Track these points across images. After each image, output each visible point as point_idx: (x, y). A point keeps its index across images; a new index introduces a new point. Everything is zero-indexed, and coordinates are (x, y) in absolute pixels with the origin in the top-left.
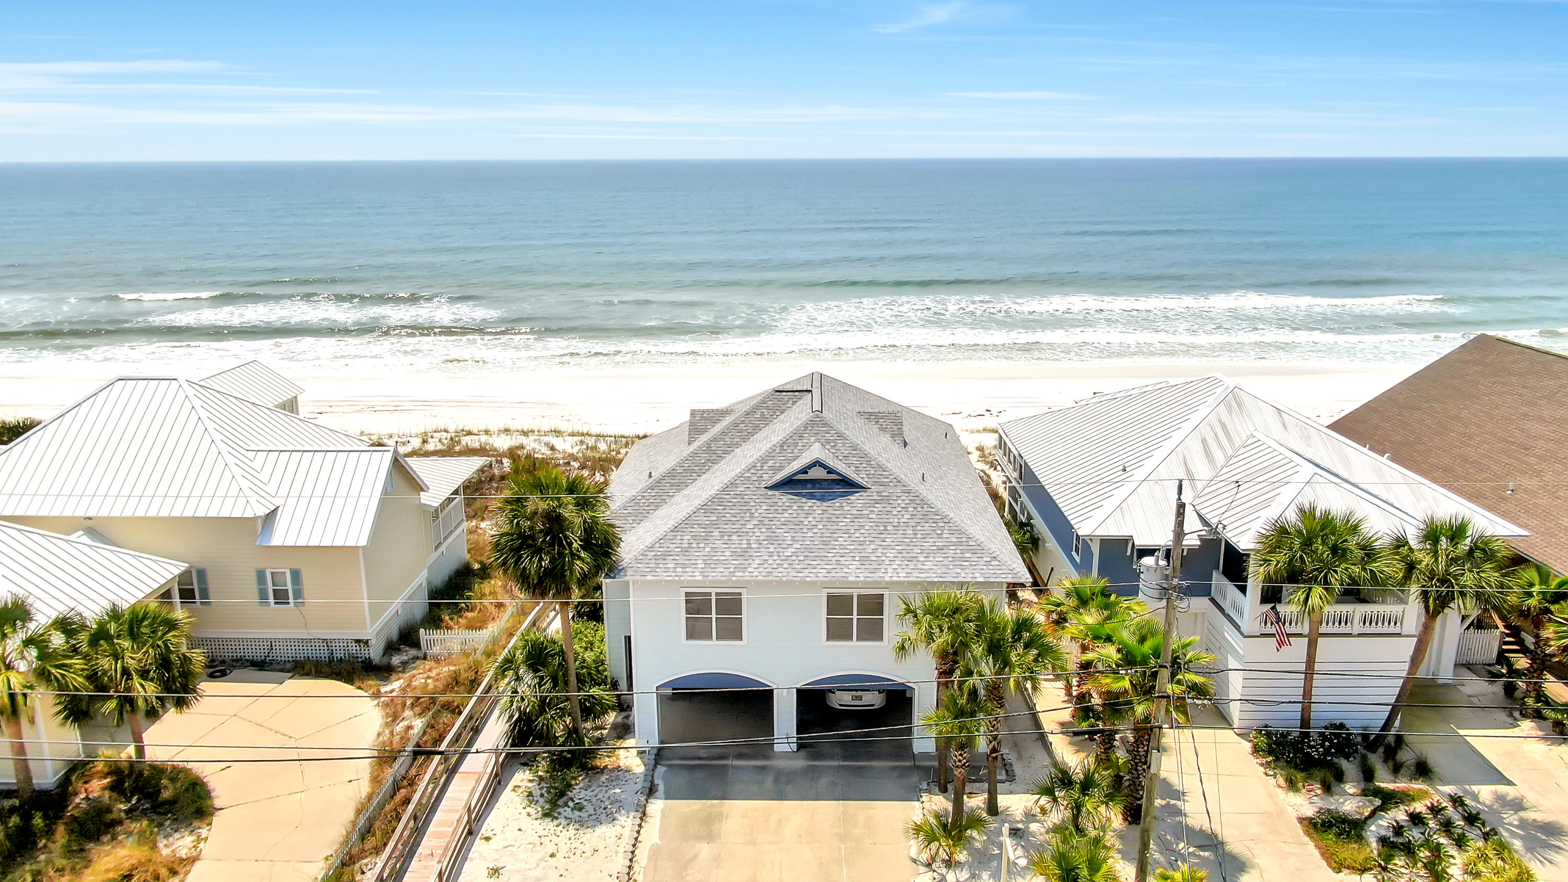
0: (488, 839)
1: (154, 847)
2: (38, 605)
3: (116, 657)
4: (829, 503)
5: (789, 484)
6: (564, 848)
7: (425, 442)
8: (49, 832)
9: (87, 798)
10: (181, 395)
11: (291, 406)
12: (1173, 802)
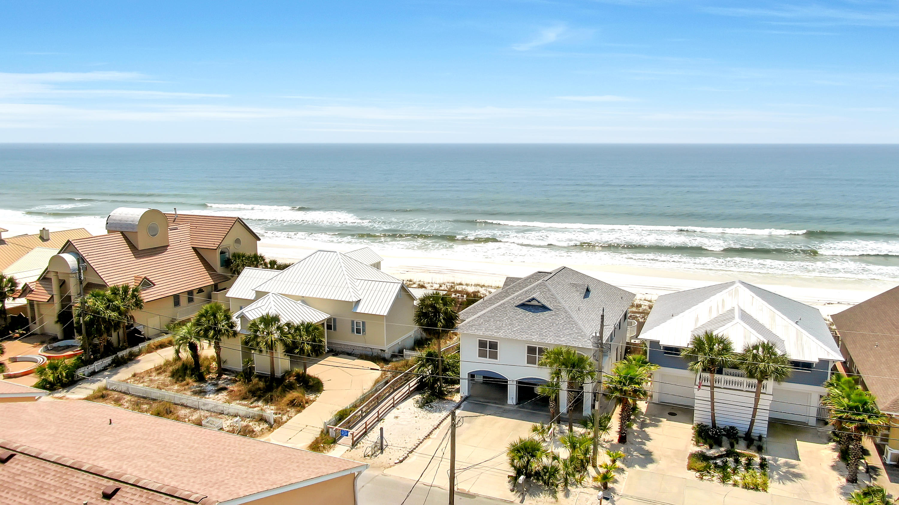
0: (398, 409)
1: (304, 395)
2: (282, 319)
3: (301, 336)
4: (535, 314)
5: (523, 306)
6: (420, 416)
7: (440, 286)
8: (277, 387)
9: (289, 381)
10: (337, 257)
11: (377, 266)
12: (644, 441)
